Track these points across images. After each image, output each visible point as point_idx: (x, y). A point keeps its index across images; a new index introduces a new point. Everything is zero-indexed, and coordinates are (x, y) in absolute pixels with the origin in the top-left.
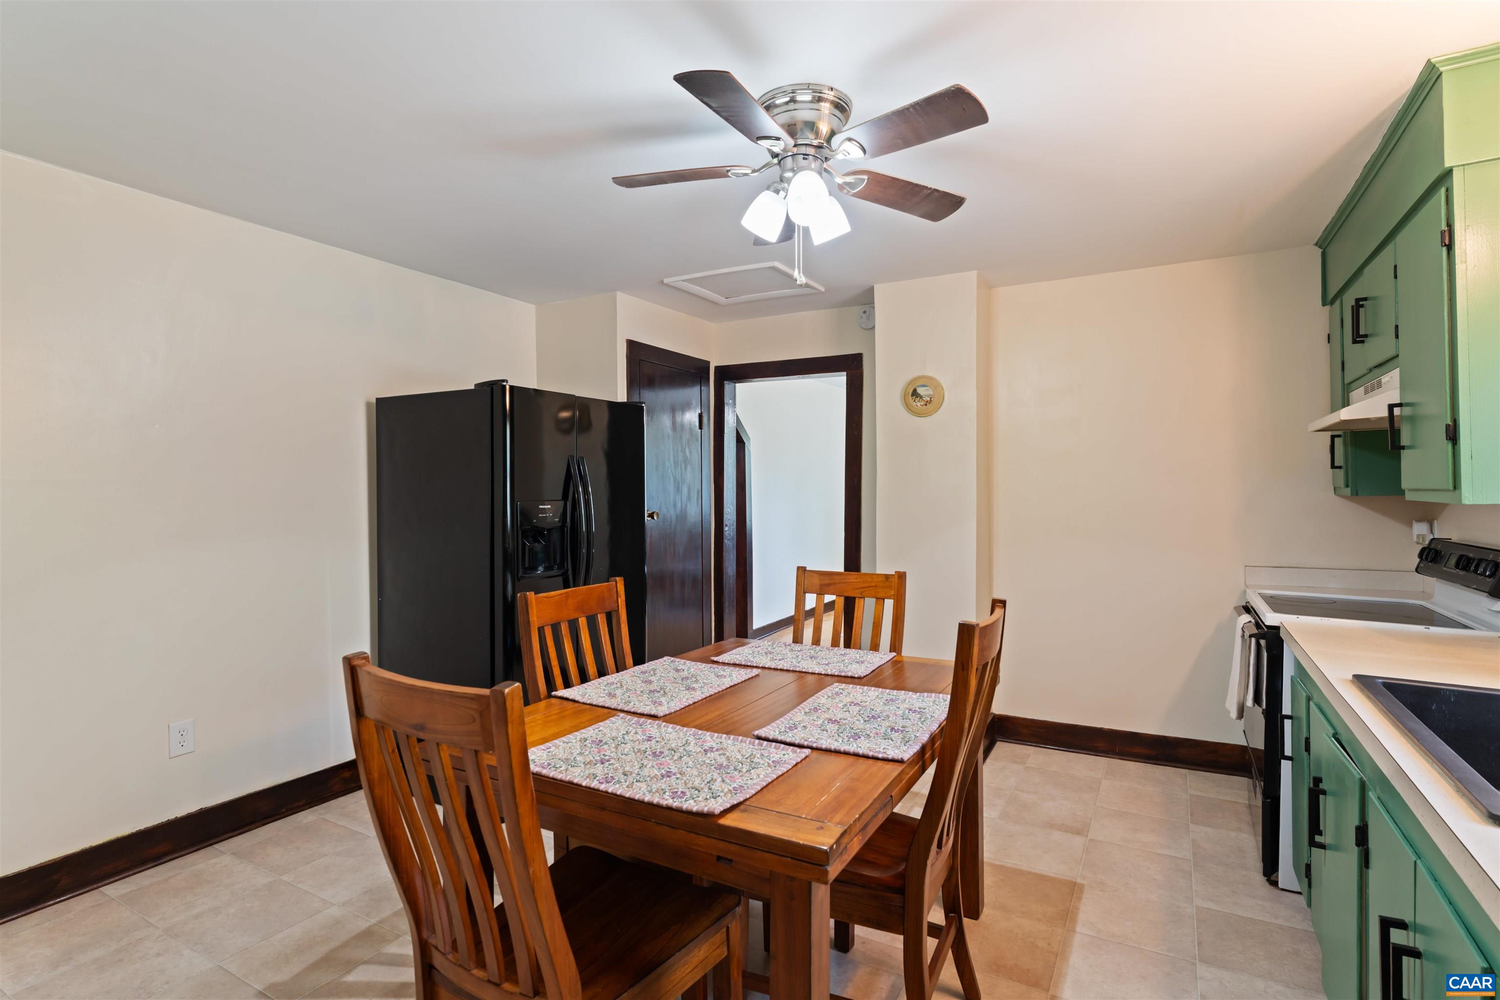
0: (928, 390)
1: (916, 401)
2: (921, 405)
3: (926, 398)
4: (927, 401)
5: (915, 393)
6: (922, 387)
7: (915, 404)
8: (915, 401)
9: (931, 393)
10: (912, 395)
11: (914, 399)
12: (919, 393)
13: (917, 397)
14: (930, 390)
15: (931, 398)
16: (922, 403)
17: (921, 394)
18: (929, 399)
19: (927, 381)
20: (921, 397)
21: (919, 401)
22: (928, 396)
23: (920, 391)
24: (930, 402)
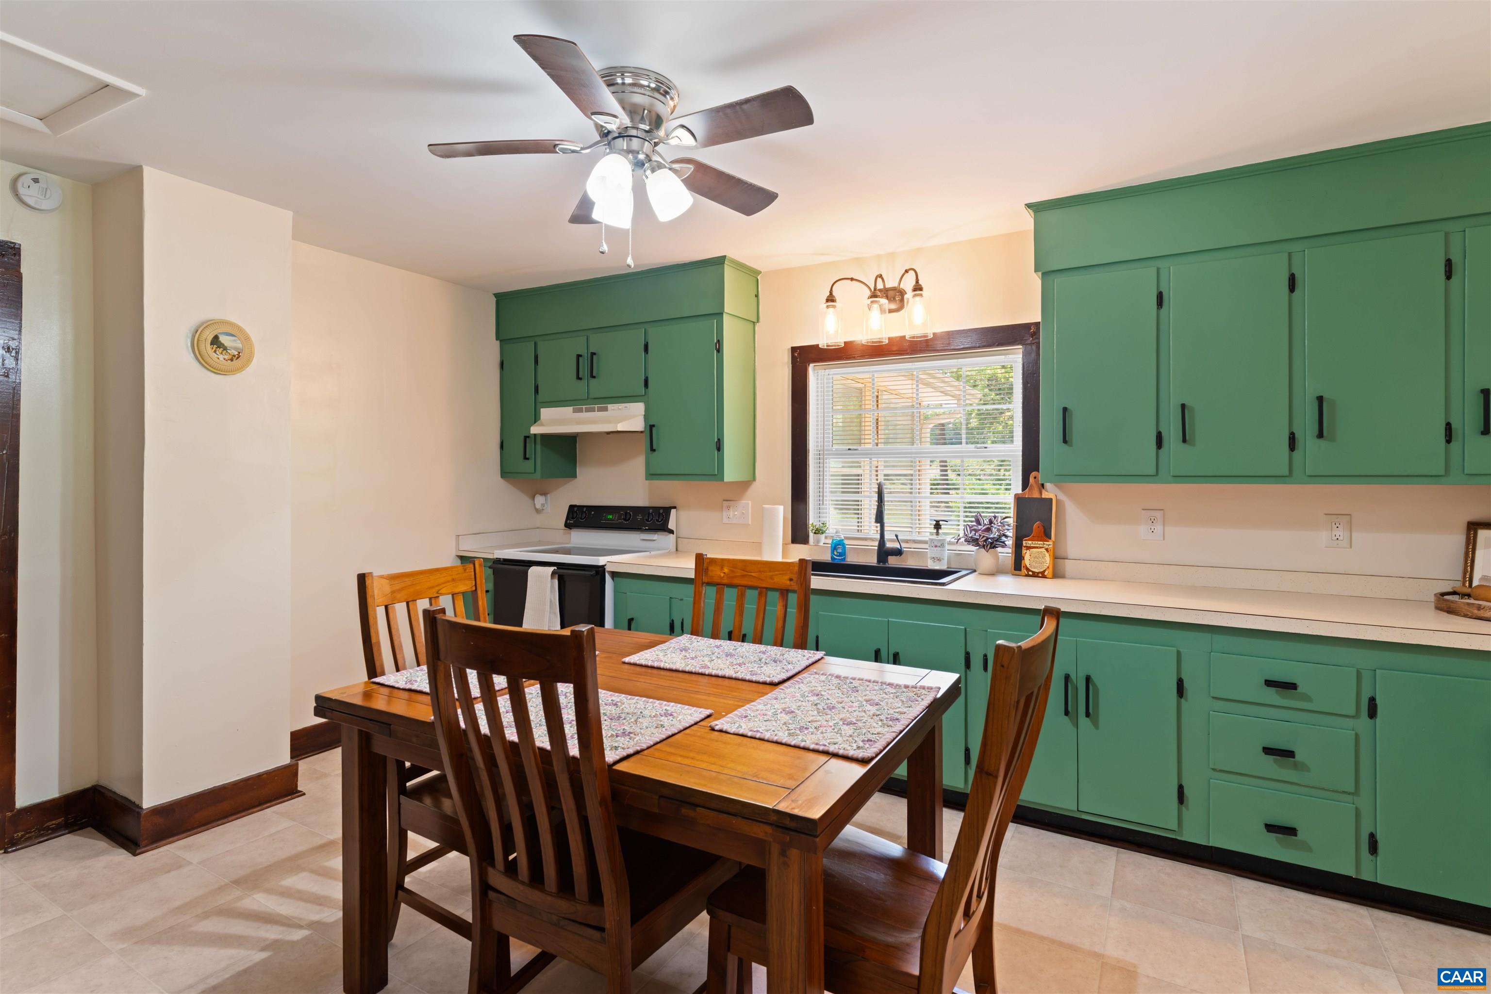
0: (234, 341)
1: (217, 352)
2: (225, 359)
3: (233, 351)
4: (234, 356)
5: (215, 341)
6: (227, 335)
7: (216, 356)
8: (215, 352)
9: (240, 346)
10: (212, 343)
11: (214, 349)
12: (222, 342)
13: (219, 347)
14: (239, 342)
15: (239, 353)
16: (226, 357)
17: (226, 345)
18: (236, 353)
19: (236, 331)
20: (225, 349)
21: (222, 353)
22: (235, 349)
23: (223, 339)
24: (238, 358)
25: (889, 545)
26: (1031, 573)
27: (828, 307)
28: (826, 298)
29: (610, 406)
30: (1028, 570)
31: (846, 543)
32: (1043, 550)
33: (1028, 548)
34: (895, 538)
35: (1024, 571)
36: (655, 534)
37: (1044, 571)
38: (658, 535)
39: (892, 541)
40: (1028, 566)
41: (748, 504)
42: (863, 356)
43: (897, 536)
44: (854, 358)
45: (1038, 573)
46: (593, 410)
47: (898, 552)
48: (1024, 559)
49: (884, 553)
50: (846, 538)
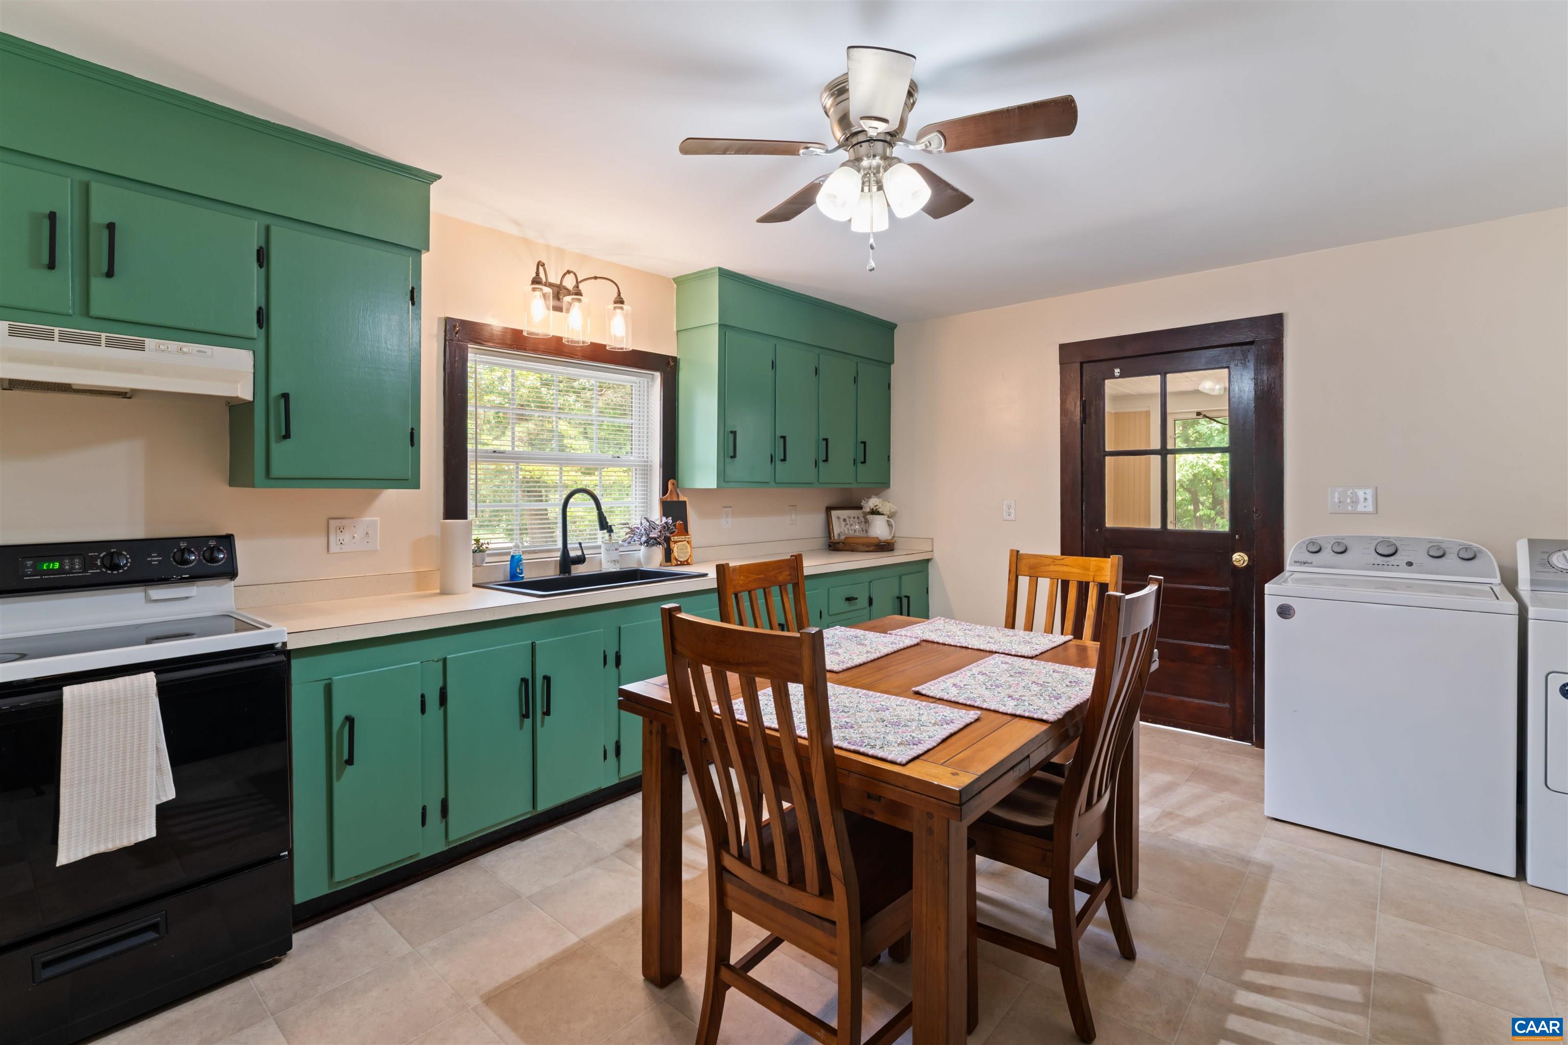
25: (572, 554)
26: (679, 563)
27: (534, 290)
28: (531, 279)
29: (150, 343)
30: (677, 560)
31: (524, 558)
32: (685, 542)
33: (676, 542)
34: (578, 546)
35: (674, 562)
36: (194, 586)
37: (688, 559)
38: (197, 586)
39: (574, 549)
40: (677, 557)
41: (377, 520)
42: (535, 350)
43: (580, 544)
44: (525, 350)
45: (684, 562)
46: (96, 342)
47: (581, 560)
48: (673, 552)
49: (567, 562)
50: (524, 552)
